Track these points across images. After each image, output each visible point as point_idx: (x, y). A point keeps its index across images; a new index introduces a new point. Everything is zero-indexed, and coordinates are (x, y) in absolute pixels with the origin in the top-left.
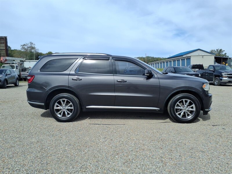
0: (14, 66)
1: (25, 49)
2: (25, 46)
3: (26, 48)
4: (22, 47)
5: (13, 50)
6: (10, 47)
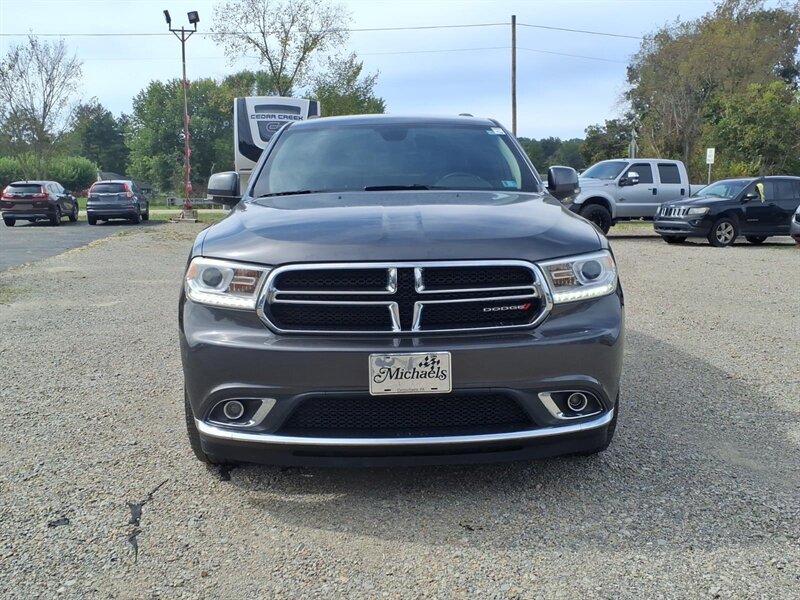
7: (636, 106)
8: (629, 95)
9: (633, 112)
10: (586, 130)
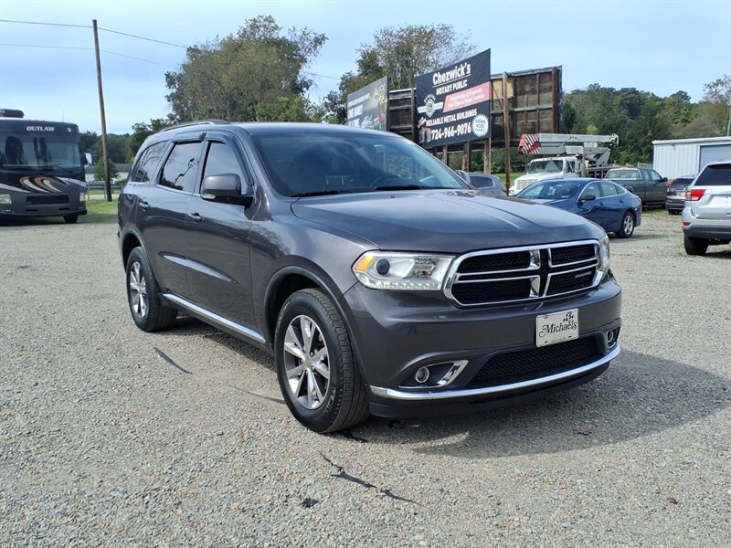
0: (562, 161)
1: (721, 97)
2: (720, 87)
3: (722, 93)
4: (708, 90)
5: (694, 104)
6: (686, 94)
7: (176, 108)
8: (169, 98)
9: (174, 113)
10: (133, 127)
